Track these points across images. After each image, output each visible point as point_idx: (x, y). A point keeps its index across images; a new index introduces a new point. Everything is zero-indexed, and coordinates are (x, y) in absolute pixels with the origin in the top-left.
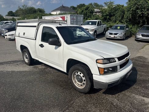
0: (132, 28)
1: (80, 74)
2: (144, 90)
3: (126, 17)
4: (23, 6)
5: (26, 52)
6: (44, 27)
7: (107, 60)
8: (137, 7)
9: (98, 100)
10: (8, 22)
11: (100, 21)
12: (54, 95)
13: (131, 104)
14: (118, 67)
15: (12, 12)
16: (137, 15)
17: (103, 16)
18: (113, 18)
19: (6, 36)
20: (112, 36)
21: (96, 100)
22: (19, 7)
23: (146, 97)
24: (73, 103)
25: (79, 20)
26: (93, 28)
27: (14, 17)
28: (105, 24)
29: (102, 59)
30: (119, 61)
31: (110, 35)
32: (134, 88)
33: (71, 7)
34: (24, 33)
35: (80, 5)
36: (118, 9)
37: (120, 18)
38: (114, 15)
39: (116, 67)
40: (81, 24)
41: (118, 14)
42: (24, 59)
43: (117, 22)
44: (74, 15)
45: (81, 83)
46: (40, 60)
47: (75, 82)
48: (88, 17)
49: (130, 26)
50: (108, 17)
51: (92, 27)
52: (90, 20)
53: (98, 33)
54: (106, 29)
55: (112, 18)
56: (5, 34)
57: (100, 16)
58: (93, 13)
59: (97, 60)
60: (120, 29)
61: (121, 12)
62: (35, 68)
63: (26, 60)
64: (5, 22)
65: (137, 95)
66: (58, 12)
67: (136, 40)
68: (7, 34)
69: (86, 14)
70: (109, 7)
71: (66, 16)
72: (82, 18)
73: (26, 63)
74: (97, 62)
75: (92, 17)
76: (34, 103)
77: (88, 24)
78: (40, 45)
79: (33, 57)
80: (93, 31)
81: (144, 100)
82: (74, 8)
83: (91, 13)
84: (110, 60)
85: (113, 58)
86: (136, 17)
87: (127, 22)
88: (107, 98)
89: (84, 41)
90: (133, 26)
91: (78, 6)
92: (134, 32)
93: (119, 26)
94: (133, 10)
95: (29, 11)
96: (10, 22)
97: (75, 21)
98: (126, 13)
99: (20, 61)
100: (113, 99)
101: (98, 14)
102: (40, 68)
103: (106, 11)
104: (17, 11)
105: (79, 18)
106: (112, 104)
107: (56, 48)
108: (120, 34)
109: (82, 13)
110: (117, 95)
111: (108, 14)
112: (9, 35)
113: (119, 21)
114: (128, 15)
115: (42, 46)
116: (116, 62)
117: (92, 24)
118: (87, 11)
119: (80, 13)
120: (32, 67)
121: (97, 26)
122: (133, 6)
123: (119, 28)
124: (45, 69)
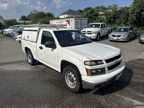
0: (136, 30)
1: (72, 74)
2: (135, 93)
3: (131, 19)
4: (34, 11)
5: (29, 53)
6: (43, 31)
7: (95, 62)
8: (141, 9)
9: (87, 100)
10: (20, 26)
11: (104, 24)
12: (48, 93)
13: (118, 105)
14: (106, 69)
15: (25, 16)
16: (142, 17)
17: (107, 19)
18: (118, 21)
19: (17, 38)
20: (115, 38)
21: (85, 99)
22: (31, 11)
23: (135, 99)
24: (63, 101)
25: (83, 23)
26: (96, 31)
27: (25, 21)
28: (109, 26)
29: (90, 61)
30: (107, 63)
31: (113, 38)
32: (125, 90)
33: (78, 11)
34: (28, 36)
35: (87, 8)
36: (122, 12)
37: (125, 20)
38: (119, 17)
39: (104, 68)
40: (85, 26)
41: (123, 16)
42: (28, 60)
43: (122, 24)
44: (78, 19)
45: (73, 82)
46: (40, 61)
47: (68, 82)
48: (93, 20)
49: (135, 28)
50: (112, 19)
51: (95, 29)
52: (95, 22)
53: (101, 35)
54: (110, 31)
55: (116, 20)
56: (16, 37)
57: (105, 18)
58: (98, 16)
59: (85, 62)
60: (124, 31)
61: (125, 15)
62: (36, 68)
63: (30, 61)
64: (17, 26)
65: (127, 97)
66: (66, 16)
67: (139, 42)
68: (18, 37)
69: (91, 17)
70: (113, 10)
71: (70, 19)
72: (86, 21)
73: (29, 63)
74: (85, 64)
75: (97, 20)
76: (29, 99)
77: (92, 26)
78: (40, 47)
79: (35, 58)
80: (96, 33)
81: (132, 102)
82: (81, 11)
83: (96, 15)
84: (97, 62)
85: (101, 61)
86: (141, 19)
87: (131, 24)
88: (96, 98)
89: (79, 43)
90: (138, 28)
91: (85, 9)
92: (138, 34)
93: (122, 28)
94: (137, 12)
95: (40, 15)
96: (22, 26)
97: (79, 24)
98: (130, 15)
99: (25, 61)
100: (102, 99)
101: (103, 17)
102: (40, 67)
103: (110, 14)
104: (29, 16)
105: (83, 21)
106: (100, 104)
107: (52, 51)
108: (123, 36)
109: (87, 16)
110: (107, 96)
111: (112, 16)
112: (19, 38)
113: (124, 23)
114: (133, 17)
115: (41, 48)
116: (103, 64)
117: (95, 27)
118: (92, 14)
119: (85, 16)
120: (34, 66)
121: (101, 28)
122: (137, 8)
123: (122, 30)
124: (45, 69)
